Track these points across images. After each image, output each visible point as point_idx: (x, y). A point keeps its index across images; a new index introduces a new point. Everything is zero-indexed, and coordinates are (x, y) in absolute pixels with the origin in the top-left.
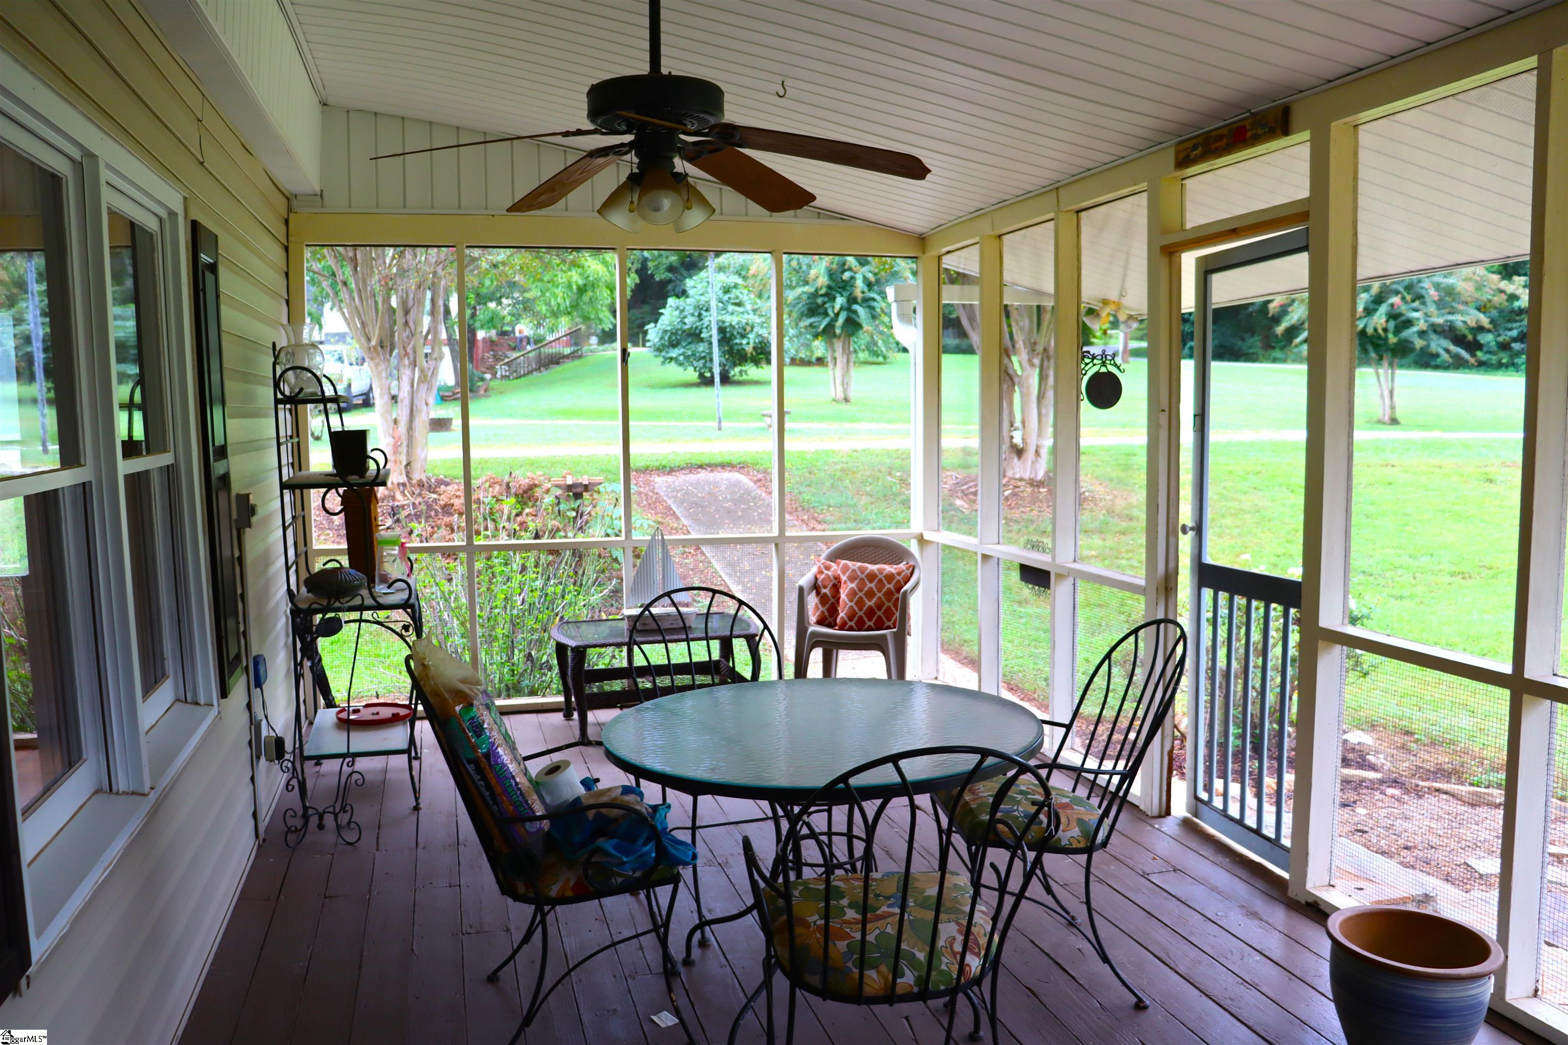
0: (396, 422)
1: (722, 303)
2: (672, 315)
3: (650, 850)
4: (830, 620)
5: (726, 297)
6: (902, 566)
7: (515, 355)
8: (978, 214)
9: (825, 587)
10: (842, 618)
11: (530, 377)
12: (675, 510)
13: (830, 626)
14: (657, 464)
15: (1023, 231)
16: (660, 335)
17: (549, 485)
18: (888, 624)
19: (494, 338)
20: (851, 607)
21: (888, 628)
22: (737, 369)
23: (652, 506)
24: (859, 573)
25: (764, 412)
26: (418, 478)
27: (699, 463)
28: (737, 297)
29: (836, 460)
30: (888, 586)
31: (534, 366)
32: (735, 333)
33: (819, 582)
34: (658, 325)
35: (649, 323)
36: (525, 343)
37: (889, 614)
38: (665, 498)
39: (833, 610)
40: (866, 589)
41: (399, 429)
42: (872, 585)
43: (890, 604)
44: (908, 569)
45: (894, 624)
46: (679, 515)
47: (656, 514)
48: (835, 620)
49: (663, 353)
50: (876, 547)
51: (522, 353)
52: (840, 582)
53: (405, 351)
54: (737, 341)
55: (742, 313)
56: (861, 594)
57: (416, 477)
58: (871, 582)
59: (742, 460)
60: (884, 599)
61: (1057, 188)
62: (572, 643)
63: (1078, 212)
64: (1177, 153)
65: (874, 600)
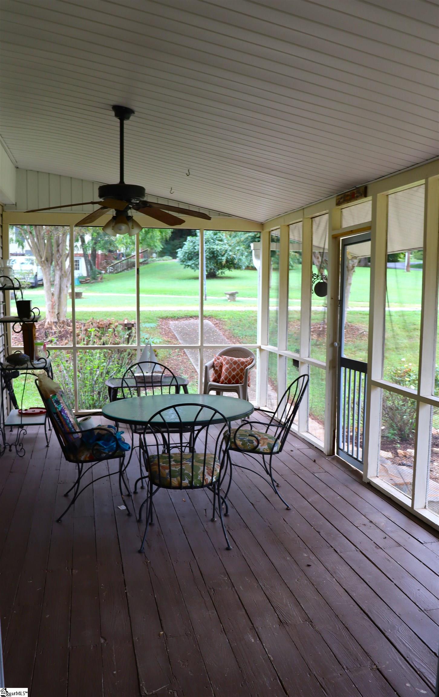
0: (53, 294)
1: (213, 239)
2: (189, 245)
3: (114, 444)
4: (218, 380)
5: (215, 237)
6: (248, 359)
7: (116, 262)
8: (279, 217)
9: (217, 367)
10: (222, 379)
11: (123, 273)
12: (177, 336)
13: (218, 382)
14: (171, 315)
15: (295, 224)
16: (183, 254)
17: (117, 324)
18: (241, 382)
19: (107, 254)
20: (226, 375)
21: (241, 383)
22: (220, 271)
23: (167, 334)
24: (230, 361)
25: (226, 292)
26: (63, 320)
27: (190, 315)
28: (220, 237)
29: (253, 315)
30: (242, 367)
31: (125, 267)
32: (219, 254)
33: (215, 365)
34: (183, 250)
35: (178, 249)
36: (121, 256)
37: (241, 378)
38: (173, 331)
39: (219, 376)
40: (233, 367)
41: (54, 298)
42: (235, 366)
43: (242, 374)
44: (250, 360)
45: (243, 382)
46: (178, 338)
47: (168, 338)
48: (220, 380)
49: (185, 263)
50: (239, 351)
51: (120, 261)
52: (223, 365)
53: (57, 263)
54: (220, 258)
55: (222, 244)
56: (230, 370)
57: (62, 319)
58: (235, 365)
59: (210, 314)
60: (239, 372)
61: (303, 209)
62: (112, 386)
63: (312, 218)
64: (337, 199)
65: (236, 372)
